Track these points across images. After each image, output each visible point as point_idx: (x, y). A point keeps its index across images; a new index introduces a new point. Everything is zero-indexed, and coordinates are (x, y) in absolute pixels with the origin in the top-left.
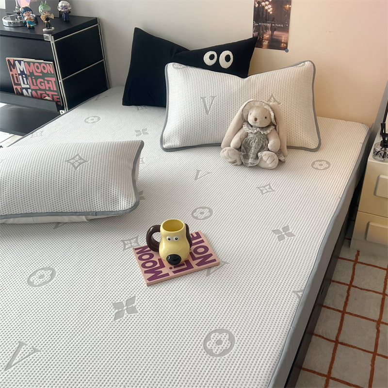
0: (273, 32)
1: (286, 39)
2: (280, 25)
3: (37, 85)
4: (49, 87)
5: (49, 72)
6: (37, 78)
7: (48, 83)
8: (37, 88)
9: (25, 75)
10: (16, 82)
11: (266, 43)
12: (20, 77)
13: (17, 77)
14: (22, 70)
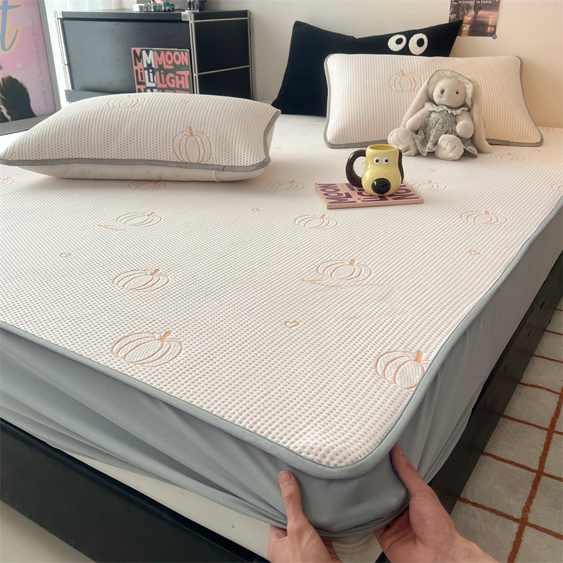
0: (476, 12)
1: (494, 20)
2: (487, 2)
3: (166, 83)
4: (181, 85)
5: (183, 64)
6: (167, 72)
7: (180, 79)
8: (165, 86)
9: (153, 69)
10: (140, 80)
11: (466, 28)
12: (146, 72)
13: (141, 73)
14: (149, 63)
